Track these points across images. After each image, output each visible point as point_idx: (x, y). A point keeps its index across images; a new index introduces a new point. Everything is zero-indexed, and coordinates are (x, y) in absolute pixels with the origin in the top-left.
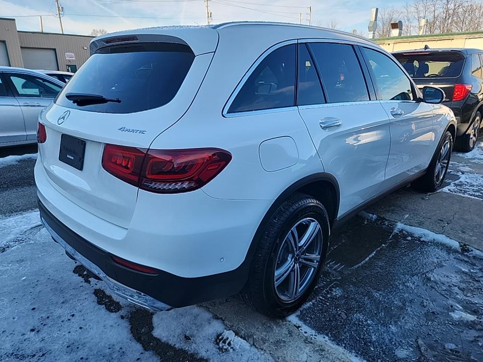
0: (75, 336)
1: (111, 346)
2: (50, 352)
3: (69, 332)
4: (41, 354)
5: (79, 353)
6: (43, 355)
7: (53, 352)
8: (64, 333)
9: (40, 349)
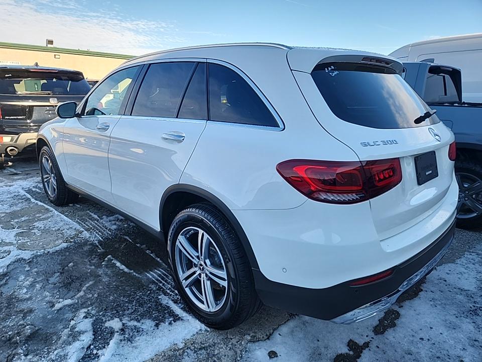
0: (442, 329)
1: (434, 306)
2: (469, 338)
3: (441, 334)
4: (476, 343)
5: (454, 320)
6: (475, 341)
7: (468, 335)
8: (445, 337)
9: (473, 346)
